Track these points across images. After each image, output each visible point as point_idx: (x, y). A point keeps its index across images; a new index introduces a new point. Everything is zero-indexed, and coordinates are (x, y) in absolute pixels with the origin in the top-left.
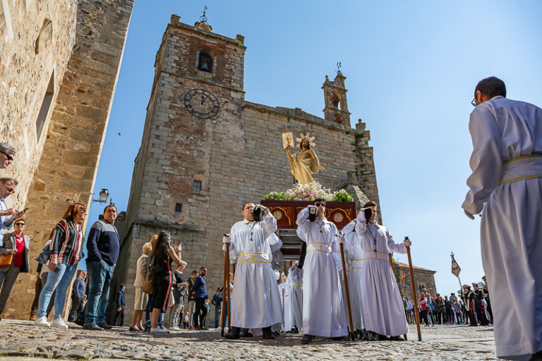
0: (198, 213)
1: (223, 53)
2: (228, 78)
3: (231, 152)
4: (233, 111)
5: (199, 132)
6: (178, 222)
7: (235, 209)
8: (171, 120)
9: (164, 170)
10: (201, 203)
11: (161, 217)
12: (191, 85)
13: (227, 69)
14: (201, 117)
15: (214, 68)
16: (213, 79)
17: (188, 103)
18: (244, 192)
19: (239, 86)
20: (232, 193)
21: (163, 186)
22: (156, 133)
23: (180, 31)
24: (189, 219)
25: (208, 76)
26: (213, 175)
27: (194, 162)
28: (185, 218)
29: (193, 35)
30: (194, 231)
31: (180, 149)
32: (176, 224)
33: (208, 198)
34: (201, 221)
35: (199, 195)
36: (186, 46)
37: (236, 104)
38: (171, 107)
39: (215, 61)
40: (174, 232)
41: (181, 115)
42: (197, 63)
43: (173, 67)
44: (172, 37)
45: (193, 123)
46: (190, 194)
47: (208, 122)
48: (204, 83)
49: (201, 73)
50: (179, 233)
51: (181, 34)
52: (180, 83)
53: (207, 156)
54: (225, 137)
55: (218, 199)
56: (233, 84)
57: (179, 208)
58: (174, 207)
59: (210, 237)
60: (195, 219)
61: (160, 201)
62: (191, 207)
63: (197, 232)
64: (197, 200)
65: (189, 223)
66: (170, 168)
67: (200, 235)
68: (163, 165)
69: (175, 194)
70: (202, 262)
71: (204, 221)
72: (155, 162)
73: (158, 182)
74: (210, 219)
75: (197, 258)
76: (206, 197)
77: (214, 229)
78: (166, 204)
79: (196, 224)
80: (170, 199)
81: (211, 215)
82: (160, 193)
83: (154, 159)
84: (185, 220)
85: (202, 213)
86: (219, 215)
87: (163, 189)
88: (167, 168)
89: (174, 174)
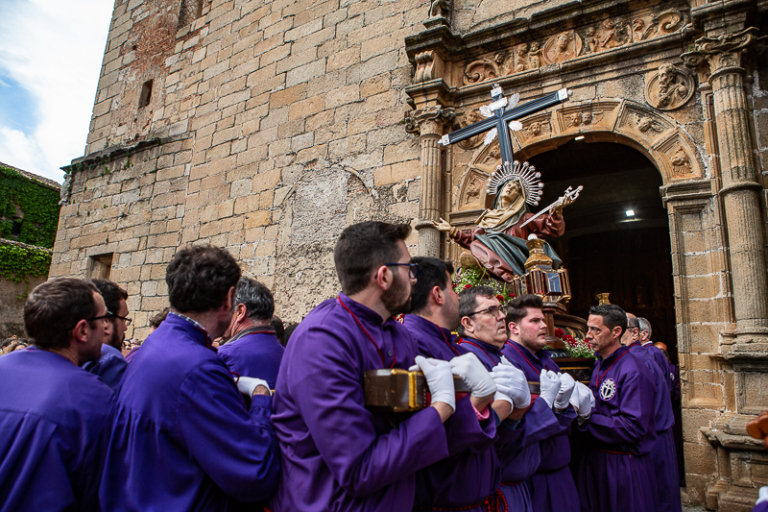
0: (181, 85)
6: (140, 131)
7: (265, 23)
9: (135, 18)
10: (190, 54)
11: (115, 136)
21: (129, 57)
24: (160, 113)
28: (153, 117)
32: (136, 137)
33: (205, 32)
34: (184, 106)
35: (189, 36)
40: (124, 163)
46: (170, 47)
50: (134, 160)
58: (139, 97)
59: (197, 144)
60: (171, 108)
61: (118, 99)
62: (169, 78)
63: (169, 140)
64: (182, 52)
65: (159, 123)
66: (144, 7)
67: (176, 146)
68: (133, 11)
69: (145, 62)
70: (172, 225)
71: (190, 101)
72: (122, 12)
73: (121, 54)
74: (204, 87)
75: (160, 218)
76: (202, 32)
77: (210, 113)
78: (127, 99)
79: (172, 120)
80: (135, 79)
81: (208, 74)
82: (121, 79)
83: (123, 8)
84: (154, 120)
85: (188, 83)
86: (224, 66)
87: (126, 66)
88: (139, 11)
89: (148, 18)
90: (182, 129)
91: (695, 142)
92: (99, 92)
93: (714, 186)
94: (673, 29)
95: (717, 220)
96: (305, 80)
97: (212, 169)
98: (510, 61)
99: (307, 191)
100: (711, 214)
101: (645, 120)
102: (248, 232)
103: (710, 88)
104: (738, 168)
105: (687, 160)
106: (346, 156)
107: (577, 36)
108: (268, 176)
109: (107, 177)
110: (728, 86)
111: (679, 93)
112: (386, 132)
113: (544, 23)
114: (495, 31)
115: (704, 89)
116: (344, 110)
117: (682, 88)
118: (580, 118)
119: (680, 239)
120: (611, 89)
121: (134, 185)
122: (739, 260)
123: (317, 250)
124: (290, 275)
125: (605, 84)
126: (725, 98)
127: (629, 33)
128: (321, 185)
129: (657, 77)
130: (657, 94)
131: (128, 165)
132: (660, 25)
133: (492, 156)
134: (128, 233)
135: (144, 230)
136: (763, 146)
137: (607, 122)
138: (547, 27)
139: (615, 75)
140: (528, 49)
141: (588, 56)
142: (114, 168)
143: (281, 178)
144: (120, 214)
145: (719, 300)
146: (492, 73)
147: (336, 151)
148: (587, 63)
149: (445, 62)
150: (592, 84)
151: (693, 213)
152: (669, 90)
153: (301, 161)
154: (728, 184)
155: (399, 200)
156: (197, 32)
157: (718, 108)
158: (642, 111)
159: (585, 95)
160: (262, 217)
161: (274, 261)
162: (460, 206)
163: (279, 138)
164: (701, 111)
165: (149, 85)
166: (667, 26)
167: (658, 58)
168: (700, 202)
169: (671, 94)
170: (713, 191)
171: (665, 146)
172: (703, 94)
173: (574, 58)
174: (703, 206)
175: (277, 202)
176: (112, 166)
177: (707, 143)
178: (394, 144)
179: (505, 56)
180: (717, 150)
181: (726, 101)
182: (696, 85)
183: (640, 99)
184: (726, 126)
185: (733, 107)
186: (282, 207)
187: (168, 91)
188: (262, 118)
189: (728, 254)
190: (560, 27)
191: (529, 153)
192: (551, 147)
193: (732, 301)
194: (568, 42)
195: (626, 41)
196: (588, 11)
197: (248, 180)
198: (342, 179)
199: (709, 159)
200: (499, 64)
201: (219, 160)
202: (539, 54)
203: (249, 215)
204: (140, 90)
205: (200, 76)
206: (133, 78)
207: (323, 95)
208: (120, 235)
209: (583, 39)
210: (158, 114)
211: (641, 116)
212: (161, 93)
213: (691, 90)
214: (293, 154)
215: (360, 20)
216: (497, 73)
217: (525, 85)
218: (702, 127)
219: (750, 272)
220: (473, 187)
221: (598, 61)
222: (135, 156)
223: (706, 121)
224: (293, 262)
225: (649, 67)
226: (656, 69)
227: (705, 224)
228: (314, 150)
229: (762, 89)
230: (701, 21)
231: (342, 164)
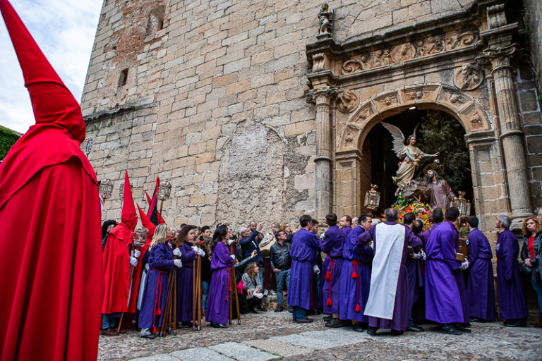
0: (149, 72)
6: (119, 101)
7: (208, 34)
9: (114, 29)
10: (155, 52)
11: (101, 104)
21: (110, 54)
24: (134, 90)
32: (116, 106)
34: (151, 86)
35: (154, 41)
40: (108, 122)
46: (140, 48)
50: (115, 121)
58: (118, 80)
59: (161, 110)
60: (142, 87)
61: (102, 81)
62: (140, 68)
63: (141, 108)
64: (149, 51)
65: (133, 96)
66: (121, 22)
67: (146, 112)
68: (113, 24)
69: (122, 58)
70: (143, 163)
71: (156, 83)
72: (105, 25)
73: (104, 52)
74: (165, 74)
75: (135, 158)
76: (163, 38)
77: (170, 91)
78: (109, 81)
79: (143, 94)
80: (115, 69)
81: (168, 66)
82: (104, 68)
83: (105, 22)
84: (129, 95)
85: (153, 71)
86: (180, 60)
87: (108, 59)
88: (118, 24)
89: (124, 29)
90: (150, 100)
91: (485, 109)
92: (88, 76)
93: (496, 134)
94: (470, 43)
95: (499, 153)
96: (237, 70)
97: (172, 126)
98: (371, 60)
99: (240, 140)
100: (495, 150)
101: (454, 96)
102: (198, 166)
103: (493, 78)
104: (510, 123)
105: (480, 119)
106: (265, 118)
107: (412, 46)
108: (212, 130)
109: (95, 132)
110: (503, 76)
111: (474, 80)
112: (292, 103)
113: (392, 38)
114: (363, 42)
115: (489, 78)
116: (264, 89)
117: (476, 77)
118: (415, 95)
119: (477, 165)
120: (433, 77)
121: (115, 137)
122: (513, 175)
123: (247, 176)
124: (229, 193)
125: (430, 75)
126: (501, 84)
127: (444, 45)
128: (249, 136)
129: (461, 71)
130: (462, 81)
131: (111, 124)
132: (462, 41)
133: (361, 117)
134: (112, 168)
135: (124, 166)
136: (524, 111)
137: (431, 97)
138: (394, 41)
139: (436, 69)
140: (382, 53)
141: (419, 58)
142: (101, 126)
143: (221, 132)
144: (106, 155)
145: (501, 200)
146: (359, 68)
147: (258, 115)
148: (419, 62)
149: (330, 60)
150: (422, 75)
151: (484, 150)
152: (469, 78)
153: (235, 121)
154: (504, 132)
155: (302, 145)
156: (160, 39)
157: (498, 89)
158: (452, 91)
159: (418, 81)
160: (208, 156)
161: (217, 184)
162: (341, 147)
163: (219, 106)
164: (487, 91)
165: (125, 72)
166: (466, 42)
167: (461, 60)
168: (488, 143)
169: (470, 81)
170: (496, 137)
171: (466, 112)
172: (488, 81)
173: (411, 59)
174: (490, 146)
175: (219, 147)
176: (99, 125)
177: (492, 108)
178: (297, 110)
179: (368, 57)
180: (497, 113)
181: (502, 85)
182: (484, 76)
183: (451, 84)
184: (503, 99)
185: (506, 88)
186: (222, 150)
187: (139, 76)
188: (207, 94)
189: (506, 173)
190: (402, 41)
191: (383, 116)
192: (397, 113)
193: (509, 201)
194: (407, 49)
195: (442, 50)
196: (419, 32)
197: (198, 133)
198: (263, 132)
199: (493, 119)
200: (364, 62)
201: (177, 120)
202: (389, 57)
203: (199, 155)
204: (119, 76)
205: (162, 67)
206: (114, 68)
207: (249, 80)
208: (106, 170)
209: (416, 48)
210: (132, 91)
211: (452, 94)
212: (134, 77)
213: (482, 79)
214: (230, 116)
215: (273, 33)
216: (364, 67)
217: (381, 75)
218: (488, 100)
219: (519, 182)
220: (349, 136)
221: (425, 61)
222: (116, 118)
223: (491, 97)
224: (231, 184)
225: (456, 65)
226: (461, 66)
227: (491, 156)
228: (243, 114)
229: (522, 78)
230: (486, 39)
231: (263, 122)
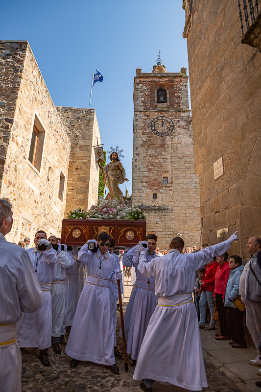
0: (167, 198)
1: (172, 86)
2: (178, 103)
3: (184, 155)
4: (184, 126)
5: (163, 146)
6: (155, 205)
7: (190, 192)
8: (144, 142)
9: (144, 174)
10: (168, 191)
11: (145, 203)
12: (154, 115)
13: (177, 97)
14: (163, 135)
15: (168, 99)
16: (168, 107)
17: (153, 128)
18: (195, 180)
19: (186, 107)
20: (187, 182)
21: (145, 184)
22: (136, 152)
23: (142, 80)
24: (161, 202)
25: (165, 105)
26: (174, 172)
27: (161, 166)
28: (159, 202)
29: (151, 79)
30: (165, 209)
31: (152, 160)
32: (154, 206)
33: (172, 188)
34: (169, 203)
35: (166, 187)
36: (148, 89)
37: (185, 121)
38: (143, 134)
39: (168, 93)
40: (154, 212)
41: (150, 137)
42: (156, 98)
43: (141, 106)
44: (138, 85)
45: (158, 141)
46: (160, 187)
47: (168, 138)
48: (162, 111)
49: (159, 105)
50: (157, 211)
51: (144, 81)
52: (147, 116)
53: (169, 161)
54: (179, 145)
55: (179, 187)
56: (181, 107)
57: (155, 196)
58: (152, 196)
59: (175, 212)
60: (165, 202)
61: (143, 194)
62: (162, 195)
63: (167, 209)
64: (165, 190)
65: (162, 204)
66: (147, 173)
67: (169, 211)
68: (142, 172)
69: (152, 188)
70: (172, 227)
71: (171, 202)
73: (141, 182)
74: (175, 200)
75: (168, 225)
77: (178, 207)
78: (148, 195)
79: (166, 205)
80: (149, 191)
81: (175, 198)
82: (143, 189)
85: (169, 198)
86: (180, 198)
87: (144, 186)
89: (150, 176)
90: (170, 208)
97: (181, 218)
102: (193, 231)
108: (196, 222)
109: (148, 213)
121: (158, 217)
135: (164, 227)
142: (150, 212)
144: (155, 223)
156: (169, 187)
160: (196, 229)
187: (163, 198)
197: (191, 222)
203: (192, 228)
205: (173, 197)
208: (156, 228)
212: (160, 197)
